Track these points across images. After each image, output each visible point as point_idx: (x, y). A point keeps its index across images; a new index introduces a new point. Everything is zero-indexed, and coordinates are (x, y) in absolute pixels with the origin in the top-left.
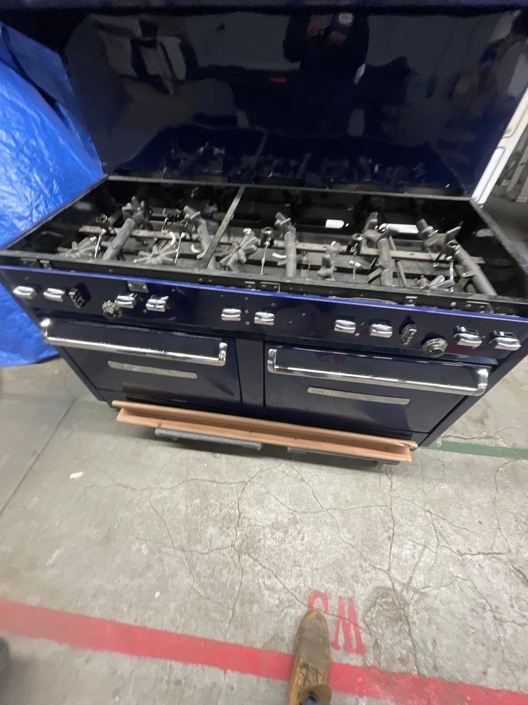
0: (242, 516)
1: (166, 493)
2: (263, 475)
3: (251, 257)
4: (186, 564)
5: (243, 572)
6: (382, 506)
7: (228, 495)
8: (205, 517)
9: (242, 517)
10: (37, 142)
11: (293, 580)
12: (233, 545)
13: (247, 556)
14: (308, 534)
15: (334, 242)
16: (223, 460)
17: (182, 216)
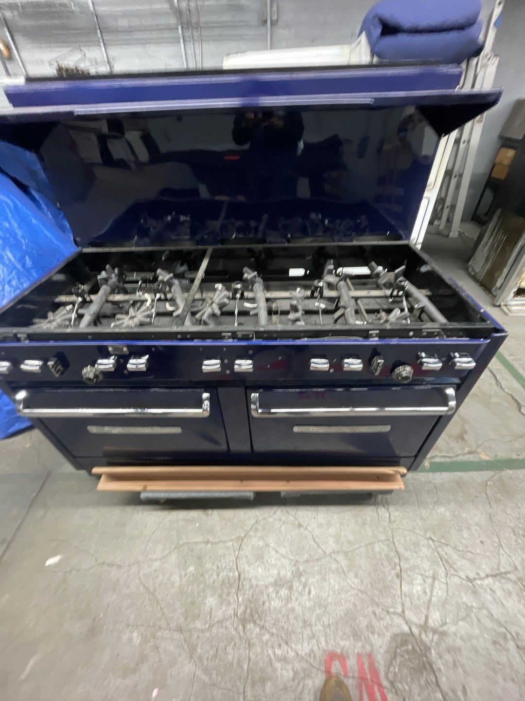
0: (242, 576)
1: (156, 565)
2: (260, 528)
3: (224, 309)
4: (186, 646)
5: (250, 645)
6: (384, 541)
7: (224, 555)
8: (201, 586)
9: (241, 579)
10: (10, 223)
11: (305, 644)
12: (236, 614)
13: (252, 625)
14: (314, 587)
15: (298, 289)
16: (215, 516)
17: (155, 279)
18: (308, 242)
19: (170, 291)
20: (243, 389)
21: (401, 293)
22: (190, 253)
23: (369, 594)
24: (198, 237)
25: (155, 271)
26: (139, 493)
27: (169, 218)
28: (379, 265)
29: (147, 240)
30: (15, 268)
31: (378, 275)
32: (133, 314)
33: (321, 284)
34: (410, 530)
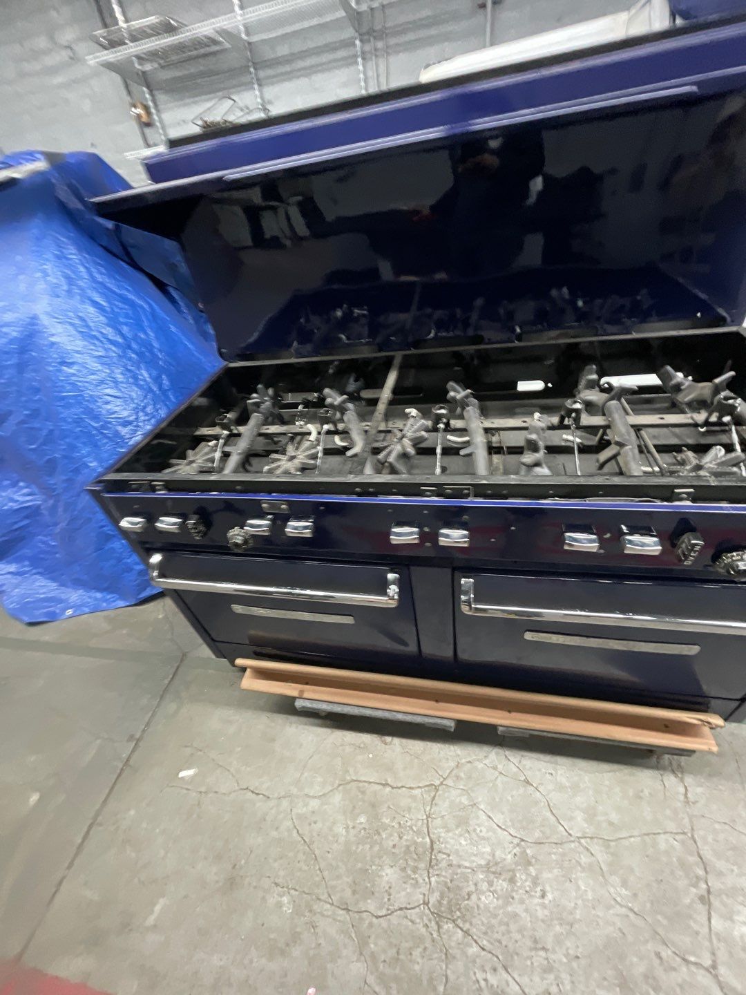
0: (436, 847)
1: (314, 804)
2: (462, 775)
4: (353, 935)
5: (448, 957)
6: (676, 833)
7: (409, 809)
8: (377, 848)
9: (435, 851)
11: (536, 979)
12: (426, 903)
13: (451, 925)
14: (551, 886)
15: (537, 415)
16: (397, 744)
18: (552, 338)
19: (342, 420)
20: (448, 571)
21: (727, 419)
22: (367, 362)
23: (649, 920)
24: (379, 339)
25: (320, 390)
26: (294, 698)
27: (339, 313)
28: (677, 370)
29: (309, 347)
30: (151, 390)
31: (678, 388)
32: (293, 454)
33: (578, 406)
34: (725, 823)
